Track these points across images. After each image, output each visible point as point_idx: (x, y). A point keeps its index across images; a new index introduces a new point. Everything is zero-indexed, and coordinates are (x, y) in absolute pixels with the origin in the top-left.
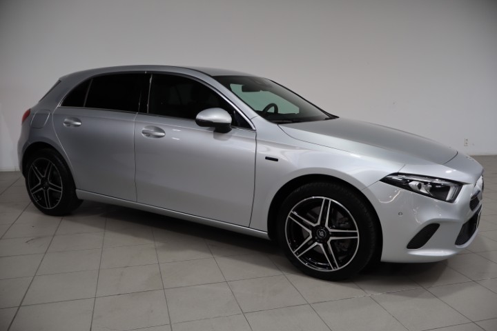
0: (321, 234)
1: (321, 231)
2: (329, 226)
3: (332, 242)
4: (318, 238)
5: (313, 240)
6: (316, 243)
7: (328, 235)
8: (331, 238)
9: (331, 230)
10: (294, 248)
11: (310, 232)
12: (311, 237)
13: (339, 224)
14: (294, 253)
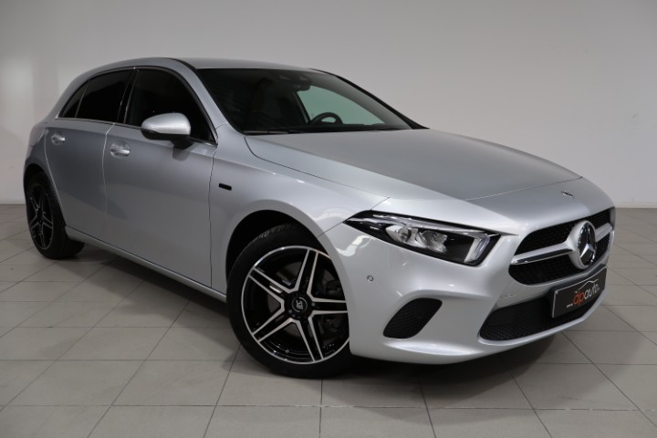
0: (299, 305)
1: (299, 300)
2: (313, 293)
3: (316, 318)
4: (294, 312)
5: (286, 316)
6: (291, 320)
7: (310, 307)
8: (315, 312)
9: (315, 300)
10: (253, 327)
11: (282, 301)
12: (282, 310)
13: (328, 290)
14: (253, 334)
